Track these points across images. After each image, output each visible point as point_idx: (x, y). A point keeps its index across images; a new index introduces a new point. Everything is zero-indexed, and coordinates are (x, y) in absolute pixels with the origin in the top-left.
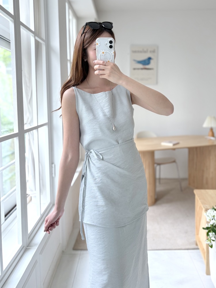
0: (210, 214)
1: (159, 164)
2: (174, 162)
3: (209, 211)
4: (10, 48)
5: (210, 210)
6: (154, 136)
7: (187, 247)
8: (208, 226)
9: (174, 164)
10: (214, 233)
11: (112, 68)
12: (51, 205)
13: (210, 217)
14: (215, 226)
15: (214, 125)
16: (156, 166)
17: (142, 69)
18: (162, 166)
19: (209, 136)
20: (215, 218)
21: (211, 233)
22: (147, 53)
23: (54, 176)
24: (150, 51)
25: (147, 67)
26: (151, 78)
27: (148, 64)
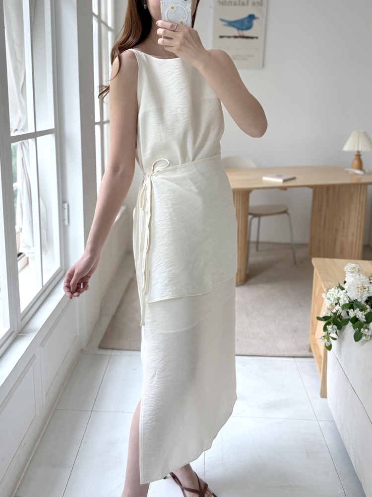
0: (331, 295)
1: (259, 215)
2: (285, 212)
3: (332, 291)
5: (333, 289)
7: (294, 353)
8: (327, 315)
9: (285, 215)
10: (335, 326)
11: (185, 37)
13: (332, 300)
14: (340, 316)
15: (362, 147)
16: (251, 219)
17: (236, 37)
18: (263, 219)
19: (352, 168)
20: (340, 301)
21: (331, 326)
22: (246, 7)
23: (67, 223)
24: (253, 3)
25: (246, 33)
26: (252, 56)
27: (249, 28)
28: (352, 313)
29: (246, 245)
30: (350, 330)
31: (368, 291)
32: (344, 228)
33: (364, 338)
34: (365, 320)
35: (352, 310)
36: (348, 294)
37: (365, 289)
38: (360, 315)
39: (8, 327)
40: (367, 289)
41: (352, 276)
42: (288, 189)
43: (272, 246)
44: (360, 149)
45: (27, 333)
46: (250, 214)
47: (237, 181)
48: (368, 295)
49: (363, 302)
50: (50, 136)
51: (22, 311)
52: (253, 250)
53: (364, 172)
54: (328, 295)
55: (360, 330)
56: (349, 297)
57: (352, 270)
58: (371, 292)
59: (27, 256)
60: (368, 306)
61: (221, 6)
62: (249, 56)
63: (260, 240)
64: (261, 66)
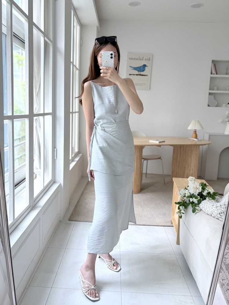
2: (160, 158)
4: (24, 47)
5: (182, 190)
6: (145, 136)
7: (164, 225)
8: (180, 202)
9: (160, 160)
10: (183, 207)
12: (52, 182)
13: (182, 194)
14: (186, 202)
15: (197, 128)
16: (144, 161)
17: (137, 75)
18: (149, 161)
19: (192, 138)
20: (186, 195)
21: (181, 207)
22: (142, 61)
23: (55, 158)
24: (146, 59)
25: (142, 73)
26: (145, 84)
27: (143, 71)
28: (191, 200)
29: (141, 174)
30: (190, 208)
31: (199, 189)
32: (188, 167)
33: (197, 211)
34: (197, 203)
35: (191, 198)
36: (190, 191)
38: (195, 201)
39: (28, 204)
40: (198, 189)
41: (191, 183)
42: (162, 146)
43: (153, 176)
44: (196, 129)
45: (37, 207)
46: (143, 159)
47: (137, 142)
48: (199, 192)
49: (196, 195)
50: (50, 116)
51: (34, 197)
52: (144, 177)
53: (198, 140)
54: (180, 193)
55: (195, 208)
56: (190, 193)
57: (192, 180)
58: (200, 190)
59: (36, 173)
60: (199, 197)
61: (130, 60)
62: (143, 84)
63: (148, 173)
64: (149, 89)
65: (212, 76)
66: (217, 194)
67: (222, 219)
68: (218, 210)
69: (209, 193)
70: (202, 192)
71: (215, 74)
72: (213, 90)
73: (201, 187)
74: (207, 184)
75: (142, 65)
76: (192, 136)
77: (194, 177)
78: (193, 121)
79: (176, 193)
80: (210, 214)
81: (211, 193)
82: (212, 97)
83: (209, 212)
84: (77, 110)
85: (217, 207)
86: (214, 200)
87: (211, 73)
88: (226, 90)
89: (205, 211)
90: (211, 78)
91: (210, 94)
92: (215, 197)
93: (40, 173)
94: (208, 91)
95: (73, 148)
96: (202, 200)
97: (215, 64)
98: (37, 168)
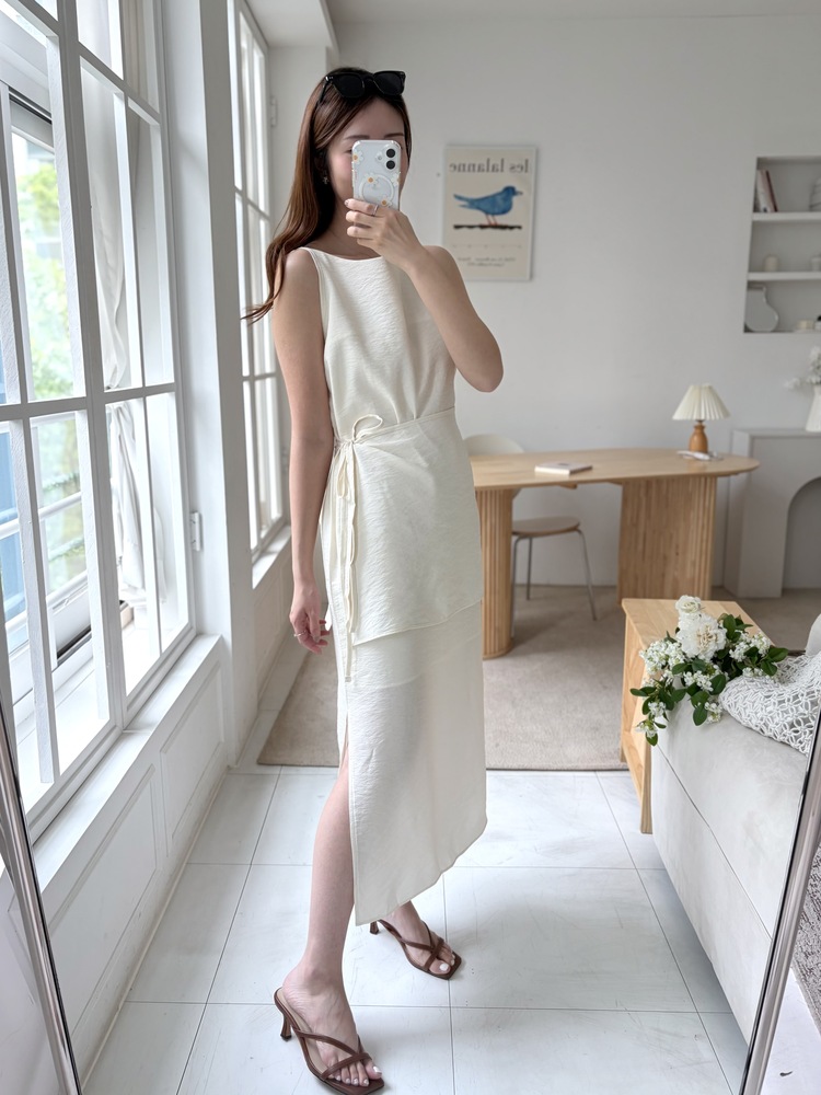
0: (655, 653)
1: (529, 536)
2: (575, 529)
5: (657, 643)
6: (519, 450)
8: (648, 686)
9: (575, 534)
10: (662, 704)
11: (390, 225)
12: (193, 634)
13: (657, 659)
14: (670, 687)
15: (707, 412)
16: (517, 541)
17: (482, 227)
18: (535, 541)
19: (690, 450)
20: (669, 661)
21: (655, 704)
22: (499, 173)
23: (198, 548)
24: (513, 168)
25: (501, 220)
26: (512, 259)
27: (505, 211)
28: (689, 679)
29: (511, 587)
30: (687, 707)
31: (716, 640)
33: (710, 718)
34: (711, 689)
35: (689, 674)
36: (683, 649)
37: (710, 637)
38: (704, 682)
39: (106, 718)
40: (714, 638)
41: (689, 617)
42: (580, 486)
43: (555, 592)
44: (703, 418)
45: (139, 729)
46: (515, 533)
48: (716, 648)
49: (708, 661)
50: (166, 395)
51: (128, 692)
52: (520, 598)
53: (711, 456)
54: (650, 654)
55: (703, 705)
56: (684, 654)
57: (689, 608)
58: (722, 640)
59: (131, 605)
60: (715, 667)
61: (456, 172)
62: (507, 260)
63: (533, 581)
64: (528, 277)
65: (760, 217)
66: (782, 654)
67: (801, 742)
68: (786, 712)
69: (752, 653)
70: (727, 648)
71: (769, 210)
72: (762, 269)
73: (726, 630)
74: (746, 619)
75: (500, 189)
76: (690, 445)
77: (697, 598)
78: (691, 388)
79: (633, 651)
80: (758, 729)
81: (760, 652)
82: (760, 295)
83: (754, 721)
84: (269, 369)
85: (784, 701)
86: (771, 675)
87: (756, 209)
88: (809, 269)
89: (738, 718)
90: (756, 226)
91: (751, 285)
92: (775, 664)
93: (143, 603)
94: (744, 276)
95: (262, 507)
96: (728, 678)
97: (767, 174)
98: (135, 588)
